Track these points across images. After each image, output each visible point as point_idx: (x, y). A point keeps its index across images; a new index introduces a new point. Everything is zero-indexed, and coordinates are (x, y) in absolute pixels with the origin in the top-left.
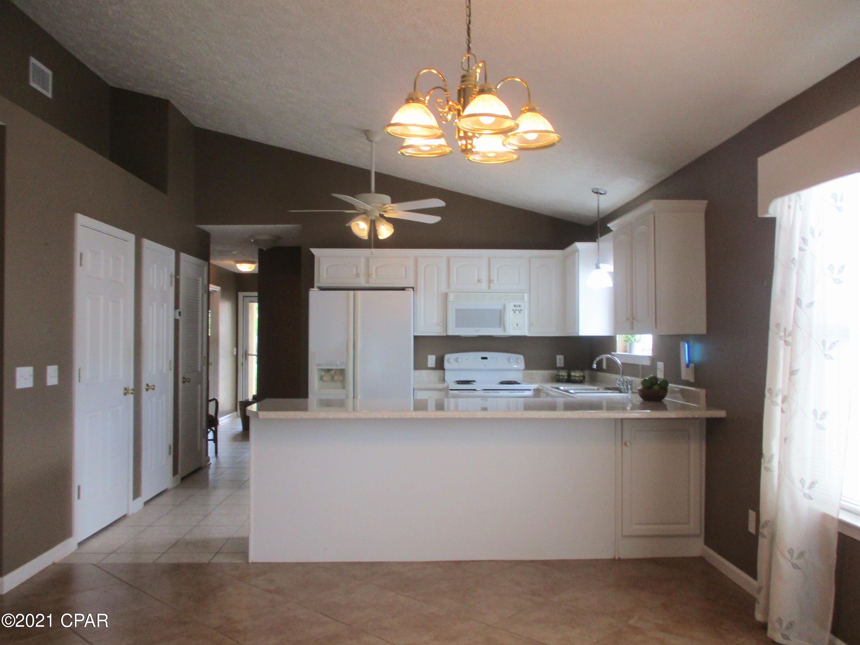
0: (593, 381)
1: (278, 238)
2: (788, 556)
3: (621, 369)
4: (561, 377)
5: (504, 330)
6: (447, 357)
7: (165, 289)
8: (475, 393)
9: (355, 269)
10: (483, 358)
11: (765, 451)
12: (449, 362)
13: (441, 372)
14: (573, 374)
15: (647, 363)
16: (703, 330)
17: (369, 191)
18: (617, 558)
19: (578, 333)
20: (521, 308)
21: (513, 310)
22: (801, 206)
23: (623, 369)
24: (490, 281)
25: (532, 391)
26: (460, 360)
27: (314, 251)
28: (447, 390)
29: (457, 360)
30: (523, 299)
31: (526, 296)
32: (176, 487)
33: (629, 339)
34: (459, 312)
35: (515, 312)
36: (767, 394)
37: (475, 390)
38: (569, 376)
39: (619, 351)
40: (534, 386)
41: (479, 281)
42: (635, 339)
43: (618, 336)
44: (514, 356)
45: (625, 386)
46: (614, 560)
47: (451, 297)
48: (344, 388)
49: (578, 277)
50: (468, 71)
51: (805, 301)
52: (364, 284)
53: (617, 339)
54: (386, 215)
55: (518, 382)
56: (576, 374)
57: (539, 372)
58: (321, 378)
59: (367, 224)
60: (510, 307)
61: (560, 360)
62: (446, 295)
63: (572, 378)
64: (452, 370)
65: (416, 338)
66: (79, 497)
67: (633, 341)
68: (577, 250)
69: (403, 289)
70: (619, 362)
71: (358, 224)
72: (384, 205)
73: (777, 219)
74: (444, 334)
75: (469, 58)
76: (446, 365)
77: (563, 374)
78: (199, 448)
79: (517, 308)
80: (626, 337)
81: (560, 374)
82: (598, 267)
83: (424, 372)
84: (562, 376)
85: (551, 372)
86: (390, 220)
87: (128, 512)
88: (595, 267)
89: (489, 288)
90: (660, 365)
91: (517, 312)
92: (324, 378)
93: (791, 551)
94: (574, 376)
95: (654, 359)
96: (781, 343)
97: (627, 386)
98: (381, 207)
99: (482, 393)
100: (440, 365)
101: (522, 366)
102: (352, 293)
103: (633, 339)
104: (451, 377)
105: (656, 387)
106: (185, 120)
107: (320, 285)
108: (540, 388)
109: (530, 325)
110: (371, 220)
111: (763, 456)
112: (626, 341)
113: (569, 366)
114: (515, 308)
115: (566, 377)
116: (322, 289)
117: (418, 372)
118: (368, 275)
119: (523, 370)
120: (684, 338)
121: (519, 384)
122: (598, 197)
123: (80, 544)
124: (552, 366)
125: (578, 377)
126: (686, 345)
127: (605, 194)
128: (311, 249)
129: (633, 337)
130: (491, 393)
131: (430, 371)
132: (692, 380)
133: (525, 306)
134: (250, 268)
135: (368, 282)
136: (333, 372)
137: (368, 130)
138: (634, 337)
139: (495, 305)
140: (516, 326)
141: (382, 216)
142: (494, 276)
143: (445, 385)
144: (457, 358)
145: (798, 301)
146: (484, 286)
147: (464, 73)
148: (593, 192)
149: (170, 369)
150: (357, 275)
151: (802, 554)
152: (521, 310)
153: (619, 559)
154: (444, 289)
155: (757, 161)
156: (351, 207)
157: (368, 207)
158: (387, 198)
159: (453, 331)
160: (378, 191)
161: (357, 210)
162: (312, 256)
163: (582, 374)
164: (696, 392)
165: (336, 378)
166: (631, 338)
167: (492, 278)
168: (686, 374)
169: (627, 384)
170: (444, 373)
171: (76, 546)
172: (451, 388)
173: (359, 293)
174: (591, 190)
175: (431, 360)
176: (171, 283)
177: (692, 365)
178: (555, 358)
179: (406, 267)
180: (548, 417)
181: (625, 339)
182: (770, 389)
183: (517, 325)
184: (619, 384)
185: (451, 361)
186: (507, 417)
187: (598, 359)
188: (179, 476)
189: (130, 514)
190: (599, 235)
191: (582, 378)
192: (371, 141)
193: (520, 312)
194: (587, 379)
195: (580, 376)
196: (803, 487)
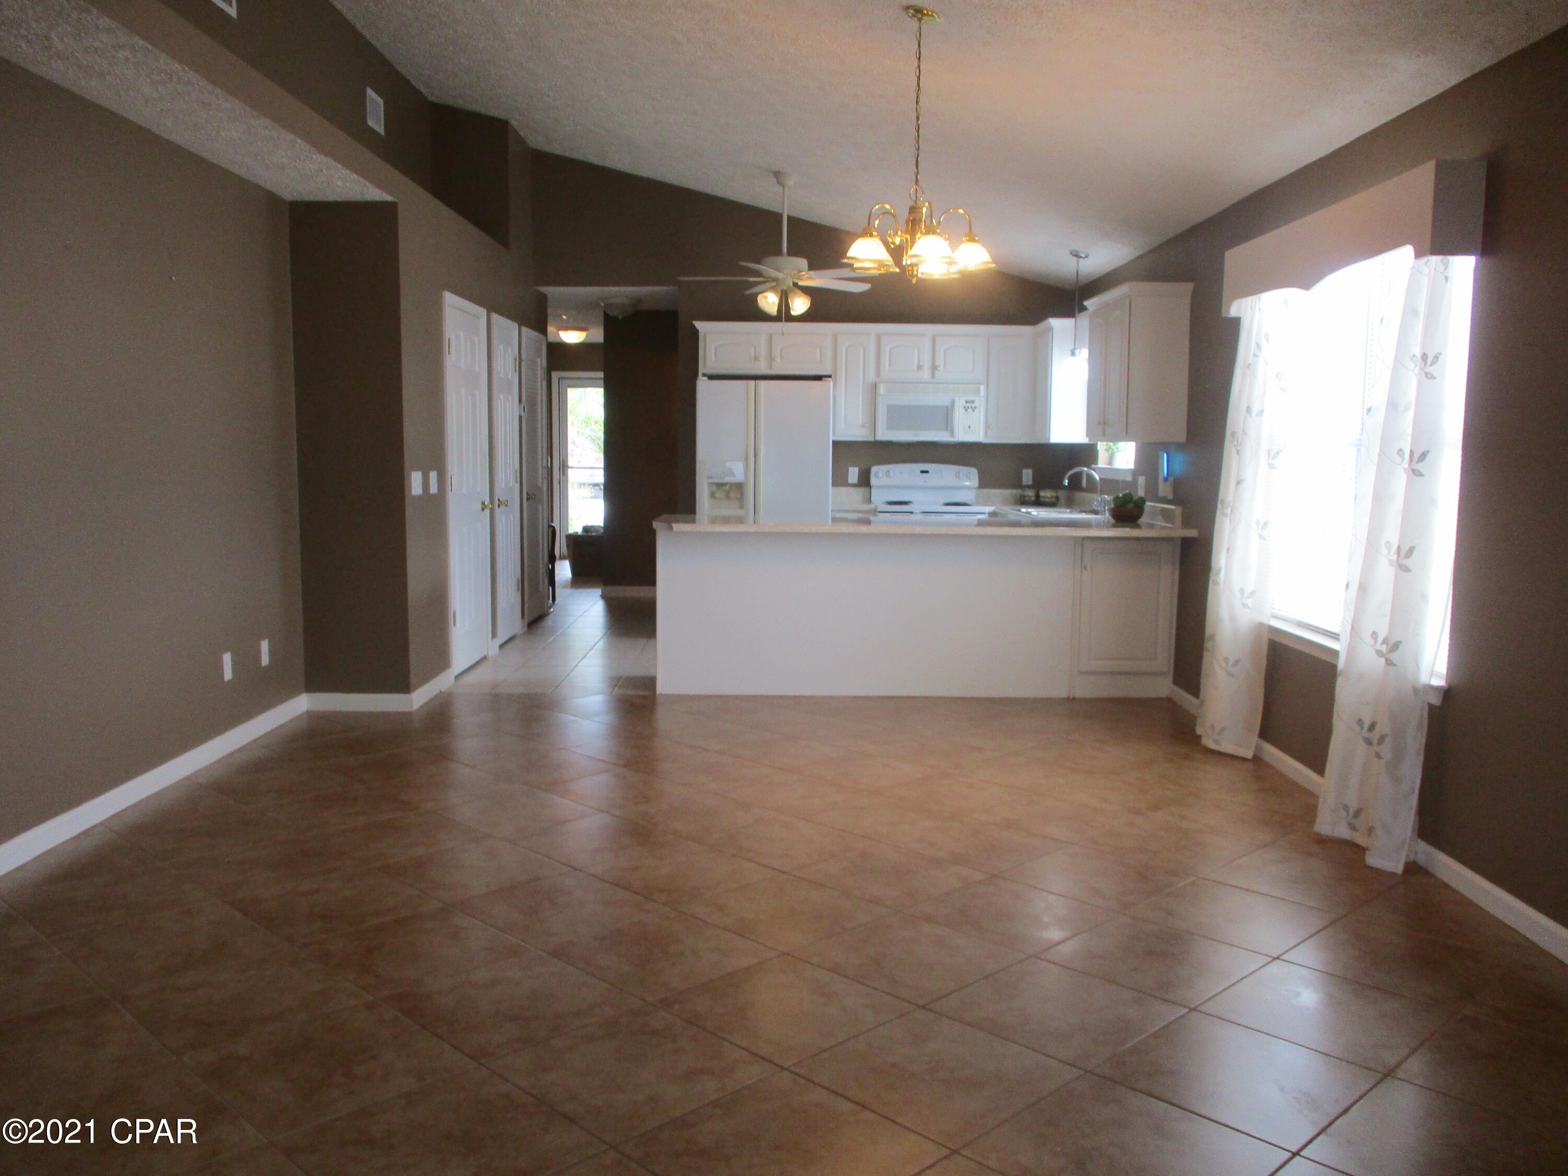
0: (1070, 504)
1: (638, 301)
2: (1223, 663)
3: (1099, 487)
4: (1027, 498)
5: (952, 434)
6: (874, 469)
7: (510, 377)
8: (912, 517)
9: (753, 349)
10: (922, 472)
11: (1213, 564)
12: (876, 475)
13: (867, 489)
14: (1042, 494)
15: (1129, 478)
16: (1182, 438)
17: (779, 253)
18: (1071, 697)
19: (1049, 439)
20: (976, 404)
21: (965, 407)
22: (1260, 308)
23: (1101, 486)
24: (934, 368)
25: (987, 515)
26: (891, 474)
27: (698, 325)
28: (876, 512)
29: (887, 474)
30: (978, 392)
31: (982, 388)
32: (524, 634)
33: (1110, 448)
34: (892, 409)
35: (966, 410)
36: (1219, 506)
37: (912, 513)
38: (1038, 496)
39: (1102, 463)
40: (989, 509)
41: (919, 368)
42: (1117, 448)
43: (1099, 443)
44: (964, 470)
45: (1102, 507)
46: (1068, 699)
47: (882, 389)
48: (742, 507)
49: (1052, 363)
50: (916, 202)
51: (1255, 410)
52: (763, 369)
53: (1099, 448)
54: (801, 283)
55: (968, 503)
56: (1046, 494)
57: (998, 491)
58: (712, 495)
59: (777, 296)
60: (960, 403)
61: (1027, 475)
62: (875, 386)
63: (1042, 499)
64: (880, 487)
65: (836, 444)
66: (455, 624)
67: (1115, 450)
68: (1050, 329)
69: (818, 378)
70: (1097, 477)
71: (766, 297)
72: (800, 271)
73: (1242, 320)
74: (871, 439)
75: (916, 190)
76: (873, 481)
77: (1031, 493)
78: (541, 589)
79: (970, 405)
80: (1107, 445)
81: (1026, 494)
82: (1073, 354)
83: (843, 490)
84: (1030, 497)
85: (1014, 491)
86: (807, 291)
87: (488, 654)
88: (1070, 353)
89: (933, 376)
90: (1141, 480)
91: (970, 410)
92: (717, 495)
93: (1226, 659)
94: (1043, 497)
95: (1135, 473)
96: (1234, 451)
97: (1104, 508)
98: (795, 274)
99: (920, 517)
100: (865, 481)
101: (975, 483)
102: (752, 383)
103: (1115, 447)
104: (879, 497)
105: (1130, 506)
106: (522, 141)
107: (705, 371)
108: (997, 510)
109: (987, 427)
110: (782, 291)
111: (1212, 570)
112: (1107, 450)
113: (1038, 485)
114: (967, 405)
115: (1033, 499)
116: (712, 377)
117: (837, 489)
118: (771, 358)
119: (975, 489)
120: (1164, 446)
121: (970, 505)
122: (1078, 261)
123: (458, 677)
124: (1016, 483)
125: (1048, 498)
126: (1165, 455)
127: (1087, 257)
128: (694, 322)
129: (1115, 445)
130: (933, 518)
131: (850, 489)
132: (1170, 497)
133: (980, 402)
134: (579, 338)
135: (771, 367)
136: (727, 488)
137: (779, 172)
138: (1117, 446)
139: (938, 399)
140: (968, 429)
141: (795, 285)
142: (940, 361)
143: (872, 506)
144: (888, 472)
145: (1249, 410)
146: (926, 374)
147: (912, 203)
148: (1071, 253)
149: (517, 482)
150: (756, 358)
151: (1236, 662)
152: (975, 407)
153: (1074, 699)
154: (872, 377)
155: (1224, 254)
156: (758, 274)
157: (780, 275)
158: (803, 263)
159: (883, 435)
160: (791, 253)
161: (764, 277)
162: (696, 332)
163: (1054, 494)
164: (1171, 510)
165: (732, 495)
166: (1112, 447)
167: (937, 363)
168: (1164, 490)
169: (1105, 504)
170: (871, 489)
171: (452, 680)
172: (879, 509)
173: (763, 384)
174: (1069, 252)
175: (853, 474)
176: (516, 370)
177: (1171, 479)
178: (1021, 473)
179: (821, 348)
180: (995, 534)
181: (1105, 447)
182: (1222, 500)
183: (969, 427)
184: (1096, 506)
185: (880, 475)
186: (949, 533)
187: (1071, 472)
188: (526, 621)
189: (490, 655)
190: (1077, 312)
191: (1054, 499)
192: (783, 186)
193: (973, 411)
194: (1062, 501)
195: (1052, 497)
196: (1242, 597)
